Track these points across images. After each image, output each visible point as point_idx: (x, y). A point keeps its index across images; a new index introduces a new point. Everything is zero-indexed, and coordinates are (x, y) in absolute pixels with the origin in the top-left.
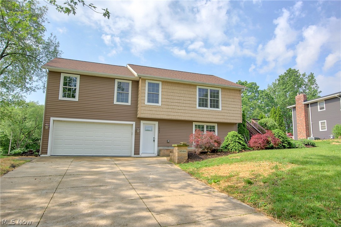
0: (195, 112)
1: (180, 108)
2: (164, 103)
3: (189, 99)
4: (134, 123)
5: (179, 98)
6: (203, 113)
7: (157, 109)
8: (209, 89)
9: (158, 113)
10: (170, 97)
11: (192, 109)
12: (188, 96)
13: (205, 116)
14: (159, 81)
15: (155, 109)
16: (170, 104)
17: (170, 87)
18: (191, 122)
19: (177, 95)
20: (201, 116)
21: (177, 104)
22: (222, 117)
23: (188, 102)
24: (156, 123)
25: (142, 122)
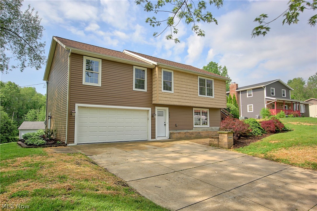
0: (197, 99)
1: (187, 95)
2: (176, 91)
3: (193, 87)
4: (150, 109)
5: (186, 86)
6: (202, 100)
7: (171, 96)
8: (206, 79)
9: (172, 100)
10: (180, 85)
11: (195, 96)
12: (192, 85)
13: (204, 103)
14: (172, 70)
15: (169, 96)
16: (180, 91)
17: (179, 76)
18: (192, 108)
19: (185, 83)
20: (201, 102)
21: (184, 92)
22: (215, 104)
23: (192, 90)
24: (167, 109)
25: (157, 108)
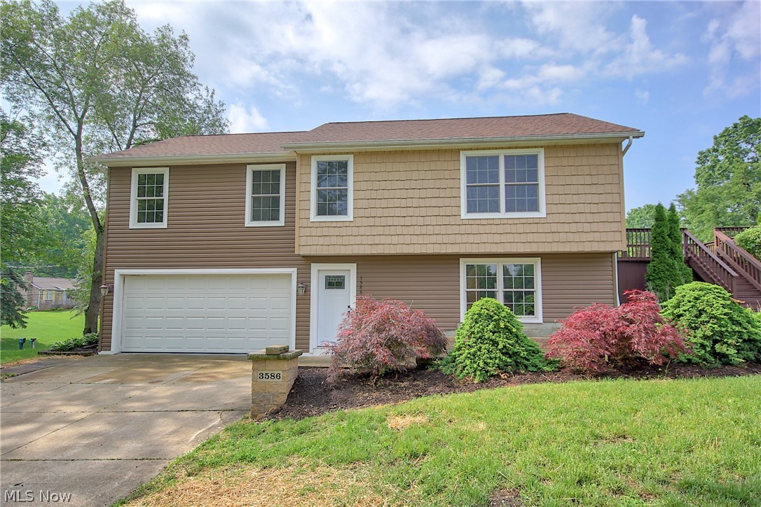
0: (456, 229)
1: (408, 221)
2: (362, 213)
3: (435, 193)
4: (293, 271)
5: (404, 194)
6: (482, 229)
7: (343, 231)
8: (502, 154)
9: (346, 240)
10: (379, 194)
11: (446, 220)
12: (431, 184)
13: (491, 238)
14: (348, 153)
15: (337, 231)
16: (379, 212)
17: (377, 167)
18: (454, 260)
19: (400, 185)
20: (477, 239)
21: (398, 212)
23: (434, 202)
24: (353, 268)
25: (315, 267)
